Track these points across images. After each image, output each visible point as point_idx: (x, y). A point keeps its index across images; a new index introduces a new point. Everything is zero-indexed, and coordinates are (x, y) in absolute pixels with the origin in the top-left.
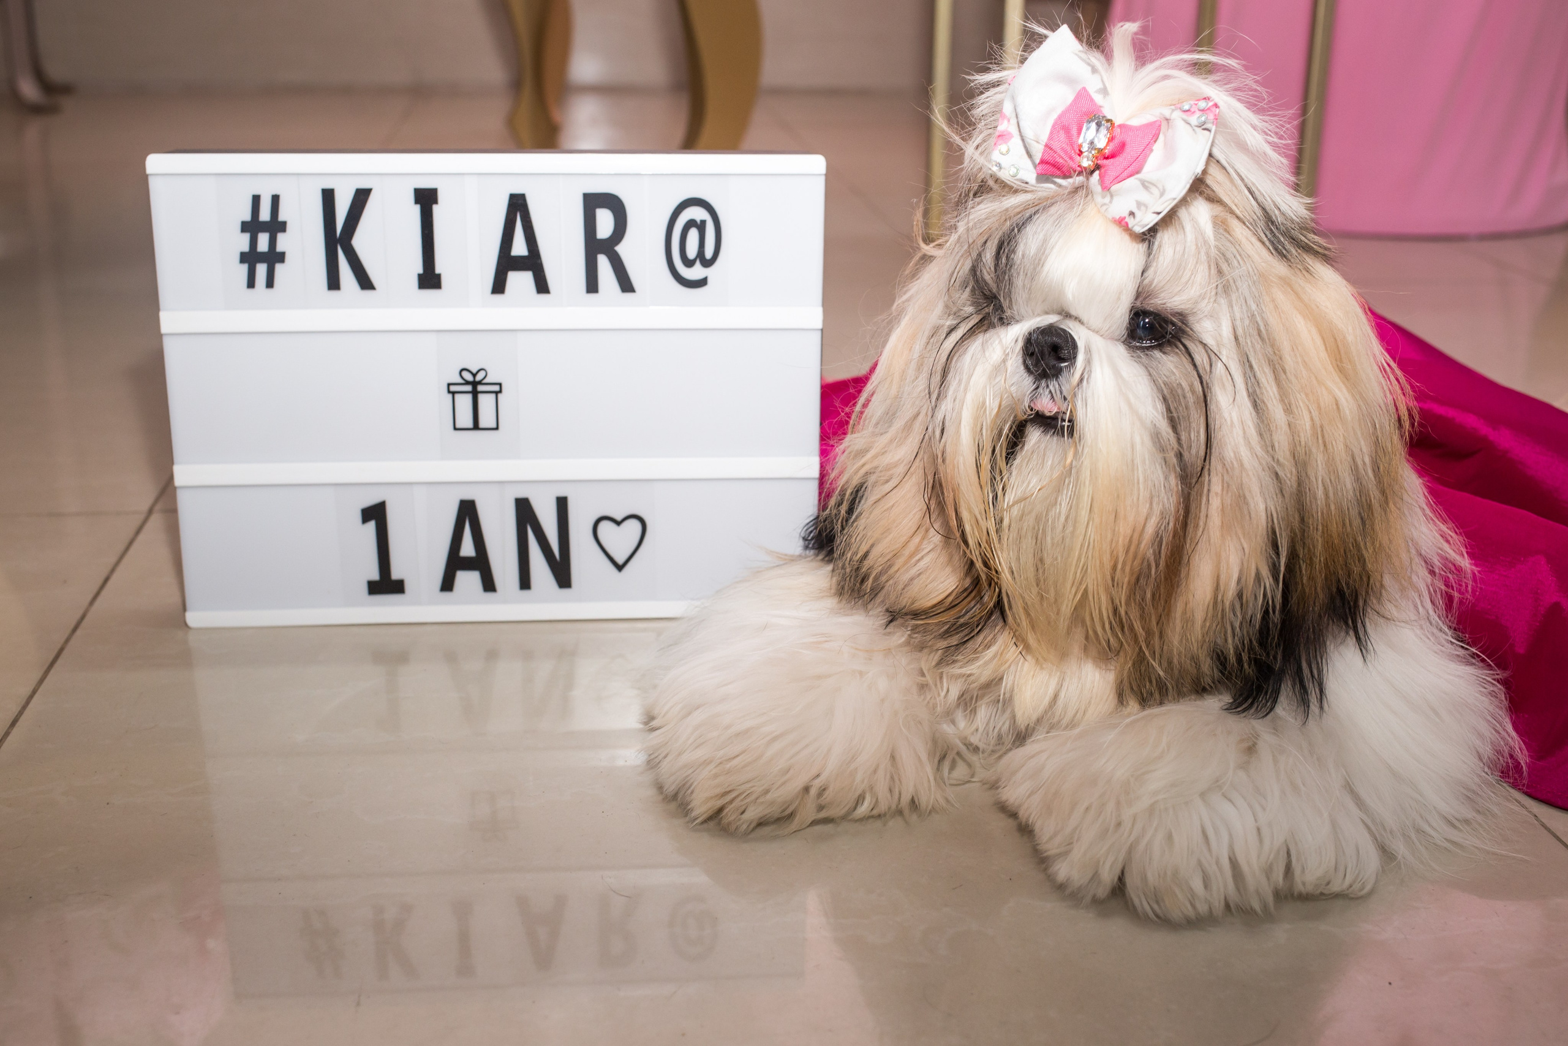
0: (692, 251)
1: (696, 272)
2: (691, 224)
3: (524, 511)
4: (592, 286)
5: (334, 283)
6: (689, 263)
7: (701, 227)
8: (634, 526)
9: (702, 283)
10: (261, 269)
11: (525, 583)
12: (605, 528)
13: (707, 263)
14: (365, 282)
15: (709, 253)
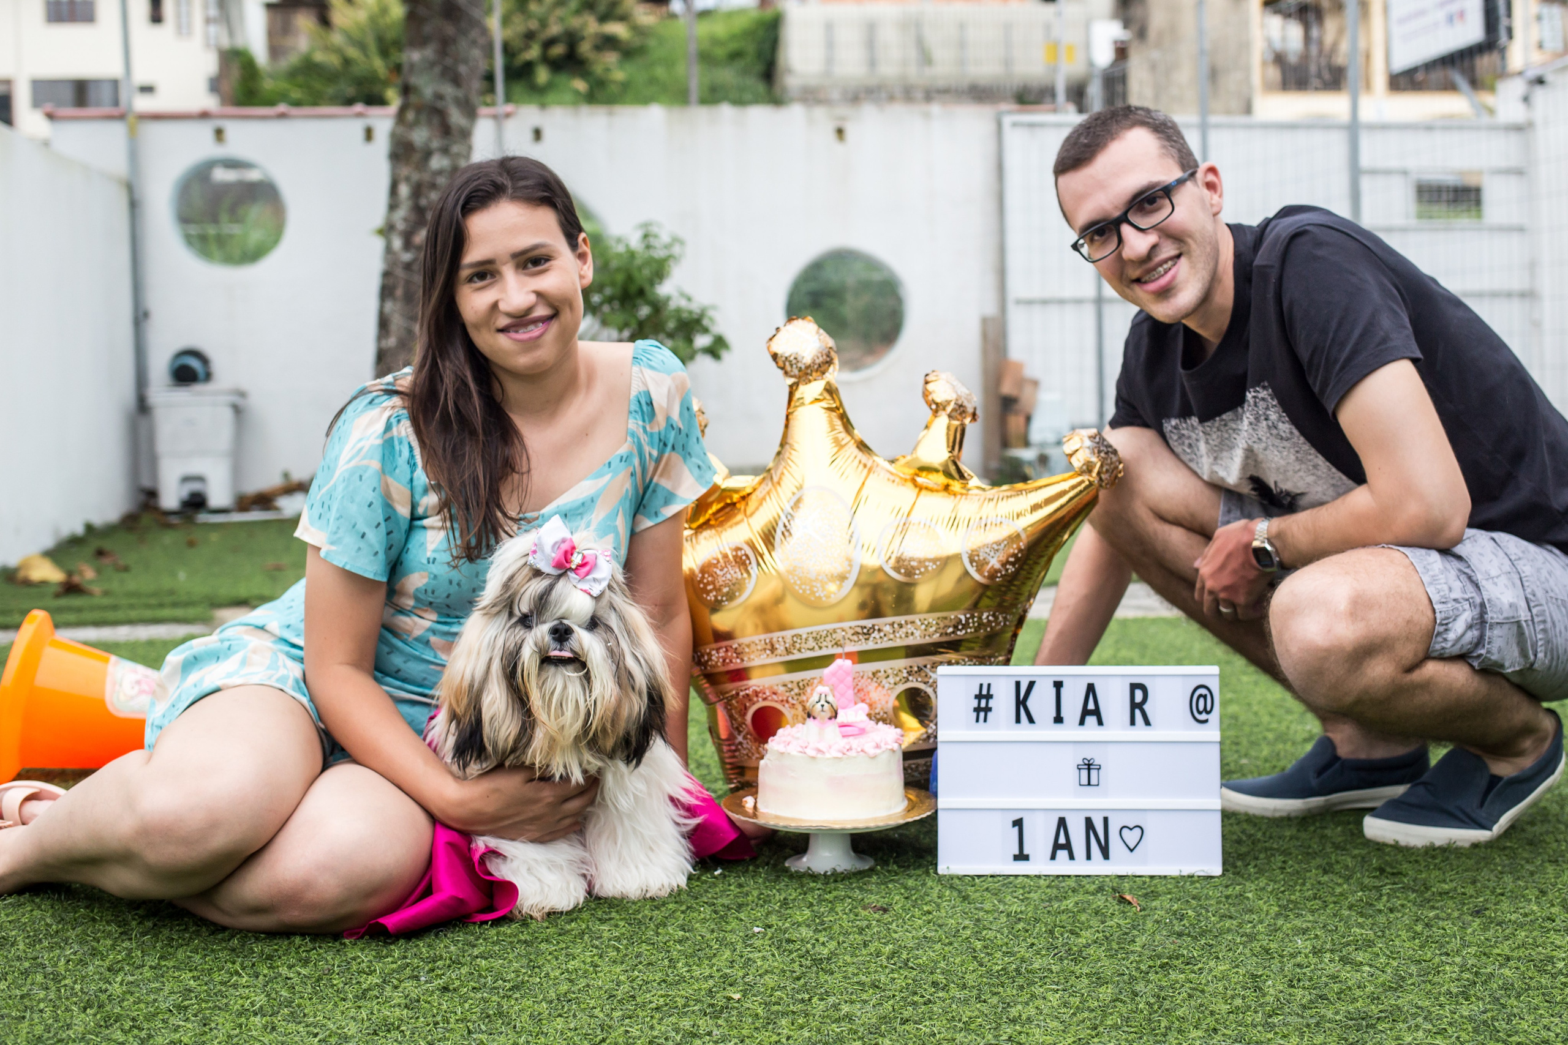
0: (1201, 708)
1: (1203, 717)
2: (1200, 696)
3: (1089, 824)
4: (1133, 722)
5: (1018, 721)
6: (1200, 713)
7: (1205, 697)
8: (1138, 831)
9: (1206, 721)
10: (982, 714)
11: (1089, 857)
12: (1125, 832)
13: (1208, 713)
14: (1031, 720)
15: (1209, 708)
